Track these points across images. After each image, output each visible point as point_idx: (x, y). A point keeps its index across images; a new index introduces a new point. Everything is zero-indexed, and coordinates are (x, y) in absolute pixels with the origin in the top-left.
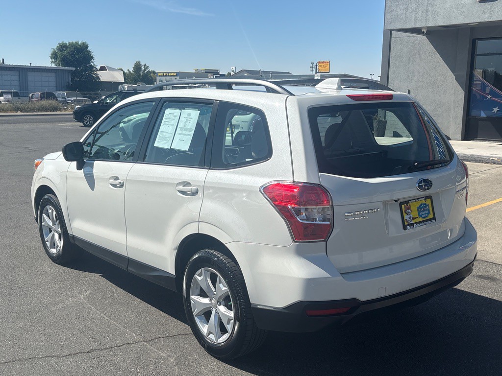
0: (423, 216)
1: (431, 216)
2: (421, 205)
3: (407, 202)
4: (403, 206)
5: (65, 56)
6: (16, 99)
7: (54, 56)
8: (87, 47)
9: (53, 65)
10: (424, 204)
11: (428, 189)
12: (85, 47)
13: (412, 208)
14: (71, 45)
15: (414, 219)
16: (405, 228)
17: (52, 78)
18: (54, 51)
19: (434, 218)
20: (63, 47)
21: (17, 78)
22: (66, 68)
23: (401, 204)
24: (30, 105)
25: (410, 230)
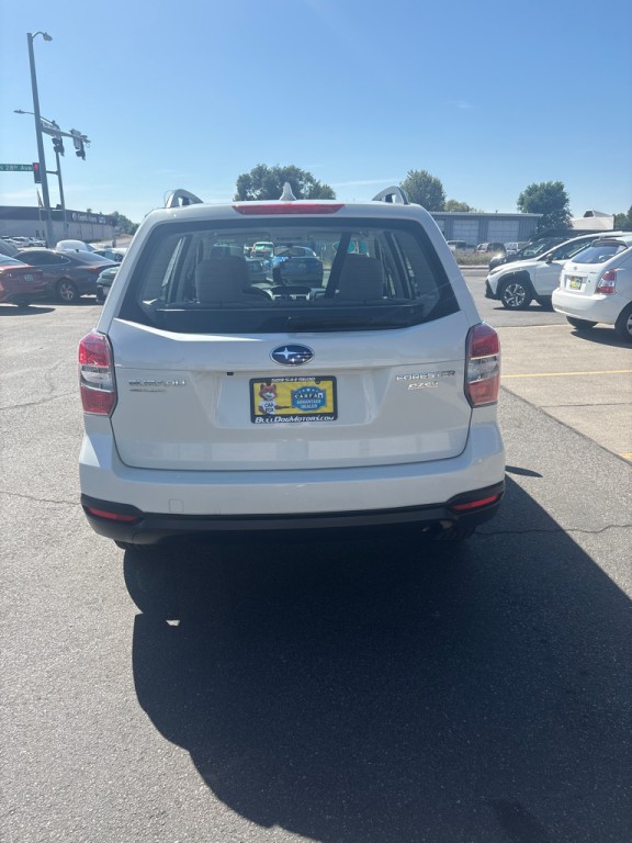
0: (304, 407)
1: (329, 408)
2: (305, 388)
3: (268, 381)
4: (257, 386)
5: (532, 202)
6: (461, 250)
7: (522, 202)
8: (562, 188)
9: (520, 212)
10: (315, 388)
11: (298, 363)
12: (560, 187)
13: (279, 390)
14: (543, 186)
15: (277, 408)
16: (253, 420)
17: (515, 226)
18: (522, 196)
19: (334, 415)
20: (532, 190)
21: (476, 227)
22: (532, 215)
23: (252, 382)
24: (474, 257)
25: (261, 426)
